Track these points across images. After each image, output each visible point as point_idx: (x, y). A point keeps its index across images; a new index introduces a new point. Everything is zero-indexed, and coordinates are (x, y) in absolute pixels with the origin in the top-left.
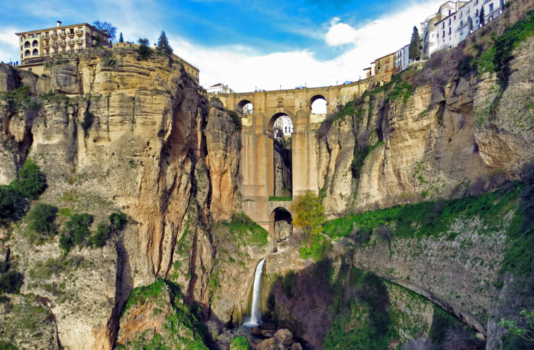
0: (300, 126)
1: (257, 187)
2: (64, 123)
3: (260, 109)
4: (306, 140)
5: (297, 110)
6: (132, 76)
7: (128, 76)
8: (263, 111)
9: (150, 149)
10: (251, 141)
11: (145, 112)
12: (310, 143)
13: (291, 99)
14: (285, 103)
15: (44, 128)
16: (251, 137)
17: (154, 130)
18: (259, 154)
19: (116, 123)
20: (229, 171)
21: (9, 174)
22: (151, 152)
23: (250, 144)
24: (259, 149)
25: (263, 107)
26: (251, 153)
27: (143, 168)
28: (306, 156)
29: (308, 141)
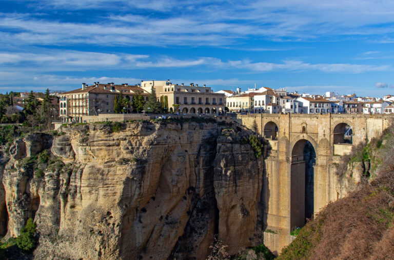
0: (322, 157)
1: (279, 218)
2: (54, 189)
3: (285, 133)
4: (327, 175)
5: (320, 138)
6: (101, 149)
7: (98, 150)
8: (287, 136)
9: (112, 217)
10: (273, 168)
11: (106, 184)
12: (331, 180)
13: (315, 125)
14: (308, 129)
15: (43, 192)
16: (273, 163)
17: (115, 200)
18: (281, 183)
19: (86, 193)
20: (238, 205)
21: (18, 229)
22: (111, 221)
23: (273, 171)
24: (281, 177)
25: (287, 132)
26: (274, 180)
27: (101, 237)
28: (327, 194)
29: (329, 177)
